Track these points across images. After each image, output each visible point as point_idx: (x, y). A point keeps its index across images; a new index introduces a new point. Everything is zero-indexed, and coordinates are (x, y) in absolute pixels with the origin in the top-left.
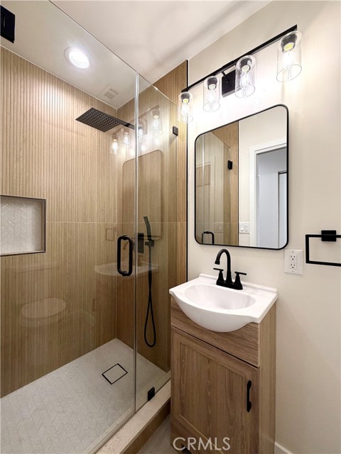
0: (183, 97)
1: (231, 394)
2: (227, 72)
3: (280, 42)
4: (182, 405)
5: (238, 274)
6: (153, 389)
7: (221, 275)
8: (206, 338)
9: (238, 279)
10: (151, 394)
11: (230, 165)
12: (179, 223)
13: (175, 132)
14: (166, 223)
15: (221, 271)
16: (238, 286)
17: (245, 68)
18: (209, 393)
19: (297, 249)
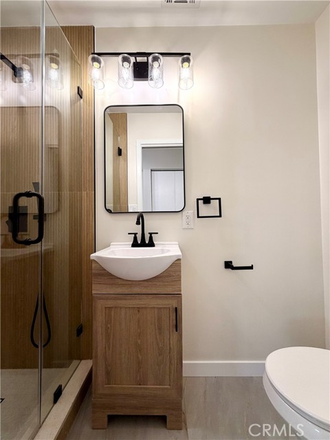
0: (94, 60)
1: (160, 329)
2: (139, 59)
3: (180, 59)
4: (108, 373)
5: (151, 234)
6: (60, 386)
7: (135, 238)
8: (136, 290)
9: (151, 238)
10: (58, 394)
11: (120, 152)
12: (84, 193)
13: (80, 93)
14: (66, 193)
15: (135, 234)
16: (151, 244)
17: (156, 64)
18: (139, 341)
19: (191, 210)
